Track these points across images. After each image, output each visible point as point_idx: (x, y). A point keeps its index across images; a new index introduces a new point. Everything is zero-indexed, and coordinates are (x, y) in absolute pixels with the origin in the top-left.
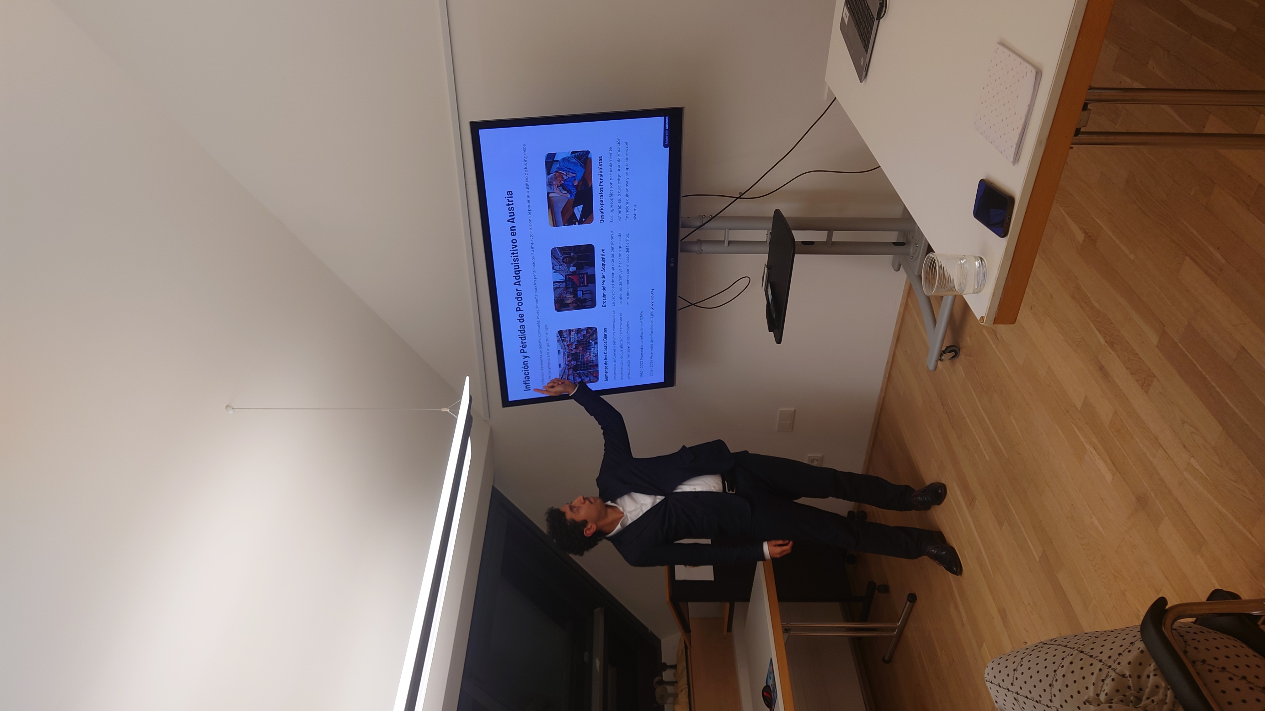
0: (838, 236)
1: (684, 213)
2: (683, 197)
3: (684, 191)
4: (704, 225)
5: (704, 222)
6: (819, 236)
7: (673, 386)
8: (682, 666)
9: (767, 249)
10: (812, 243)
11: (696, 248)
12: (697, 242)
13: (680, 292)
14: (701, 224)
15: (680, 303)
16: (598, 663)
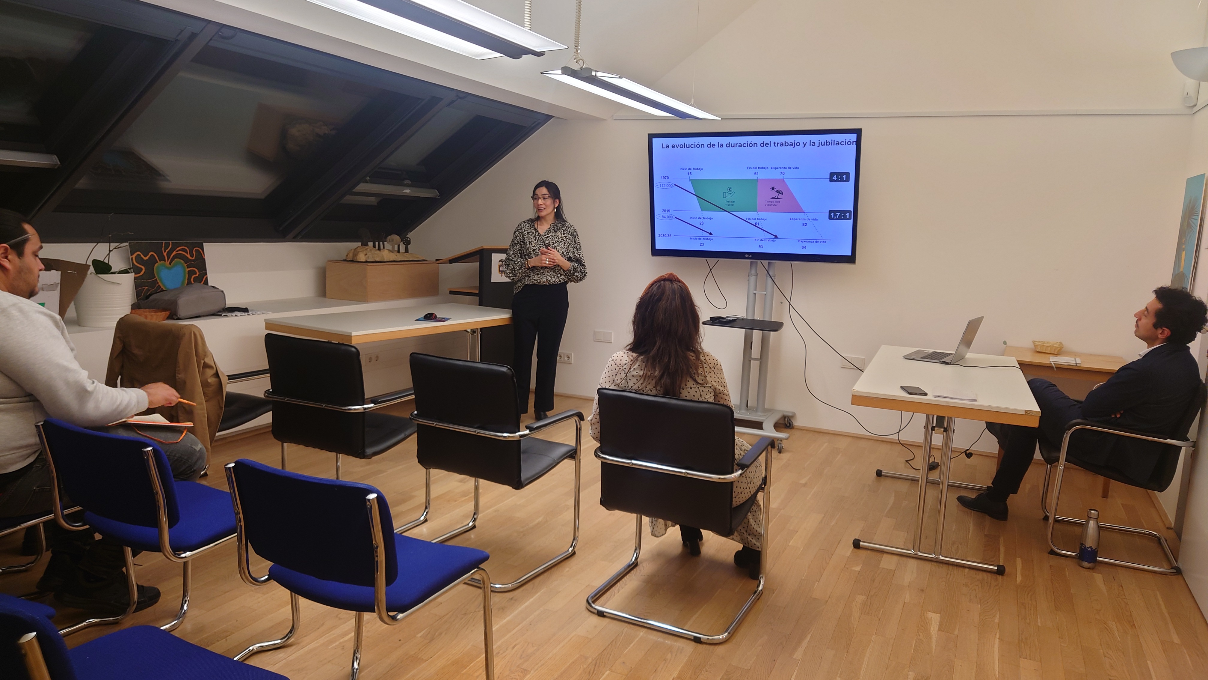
0: (755, 365)
1: (778, 263)
2: (791, 263)
3: (794, 263)
4: (771, 277)
5: (772, 277)
6: (756, 352)
7: (652, 255)
8: (407, 257)
9: (750, 317)
10: (751, 348)
11: (753, 272)
12: (757, 273)
13: (722, 260)
14: (771, 276)
15: (712, 261)
16: (407, 191)
